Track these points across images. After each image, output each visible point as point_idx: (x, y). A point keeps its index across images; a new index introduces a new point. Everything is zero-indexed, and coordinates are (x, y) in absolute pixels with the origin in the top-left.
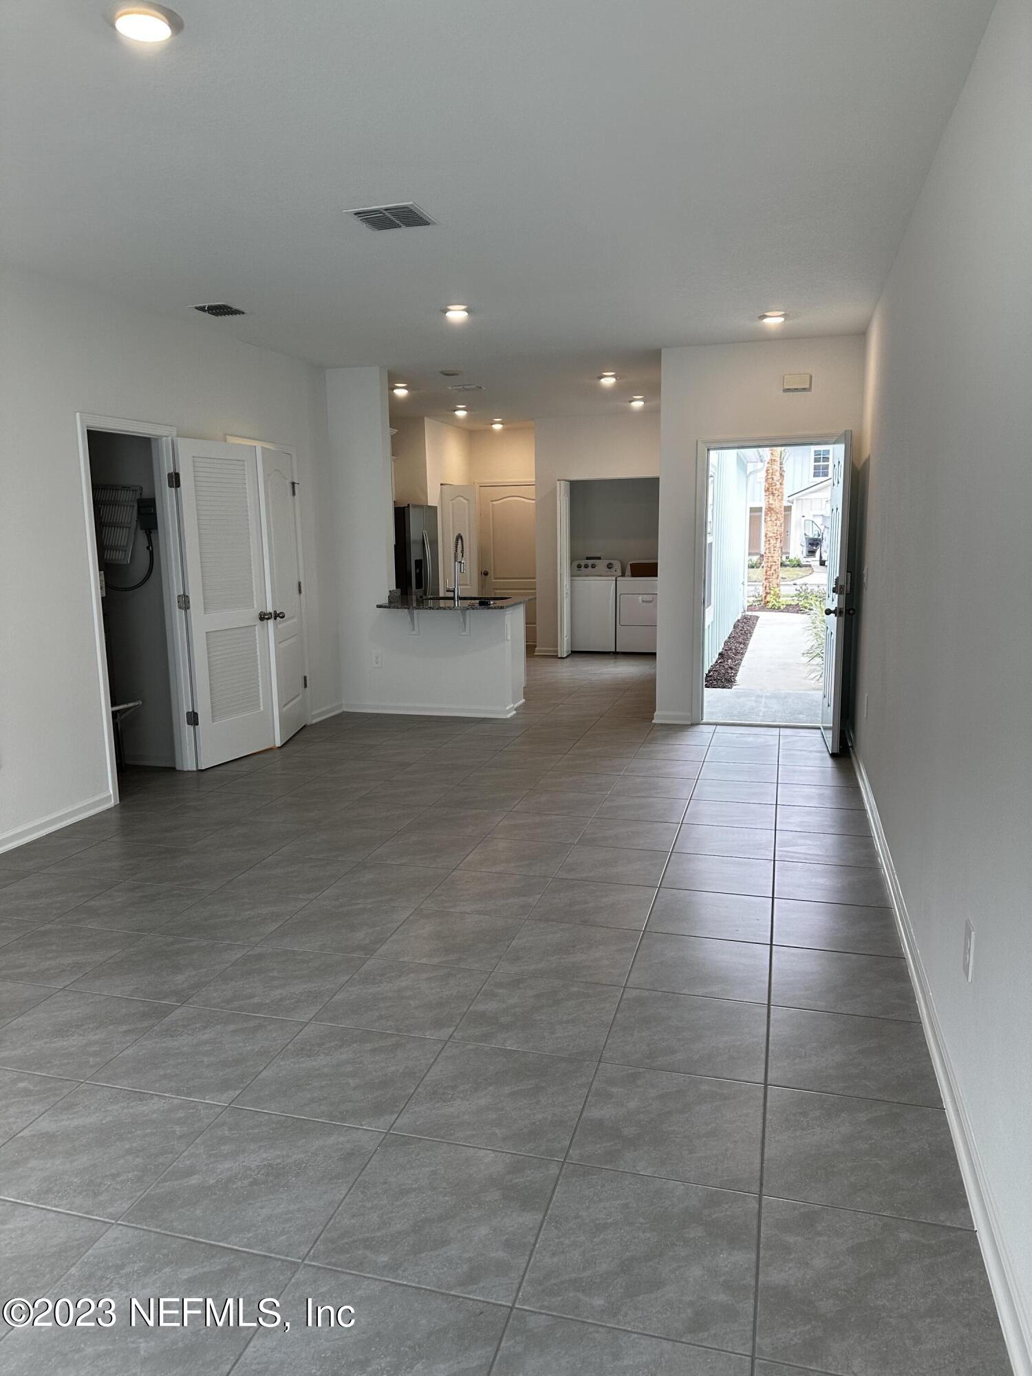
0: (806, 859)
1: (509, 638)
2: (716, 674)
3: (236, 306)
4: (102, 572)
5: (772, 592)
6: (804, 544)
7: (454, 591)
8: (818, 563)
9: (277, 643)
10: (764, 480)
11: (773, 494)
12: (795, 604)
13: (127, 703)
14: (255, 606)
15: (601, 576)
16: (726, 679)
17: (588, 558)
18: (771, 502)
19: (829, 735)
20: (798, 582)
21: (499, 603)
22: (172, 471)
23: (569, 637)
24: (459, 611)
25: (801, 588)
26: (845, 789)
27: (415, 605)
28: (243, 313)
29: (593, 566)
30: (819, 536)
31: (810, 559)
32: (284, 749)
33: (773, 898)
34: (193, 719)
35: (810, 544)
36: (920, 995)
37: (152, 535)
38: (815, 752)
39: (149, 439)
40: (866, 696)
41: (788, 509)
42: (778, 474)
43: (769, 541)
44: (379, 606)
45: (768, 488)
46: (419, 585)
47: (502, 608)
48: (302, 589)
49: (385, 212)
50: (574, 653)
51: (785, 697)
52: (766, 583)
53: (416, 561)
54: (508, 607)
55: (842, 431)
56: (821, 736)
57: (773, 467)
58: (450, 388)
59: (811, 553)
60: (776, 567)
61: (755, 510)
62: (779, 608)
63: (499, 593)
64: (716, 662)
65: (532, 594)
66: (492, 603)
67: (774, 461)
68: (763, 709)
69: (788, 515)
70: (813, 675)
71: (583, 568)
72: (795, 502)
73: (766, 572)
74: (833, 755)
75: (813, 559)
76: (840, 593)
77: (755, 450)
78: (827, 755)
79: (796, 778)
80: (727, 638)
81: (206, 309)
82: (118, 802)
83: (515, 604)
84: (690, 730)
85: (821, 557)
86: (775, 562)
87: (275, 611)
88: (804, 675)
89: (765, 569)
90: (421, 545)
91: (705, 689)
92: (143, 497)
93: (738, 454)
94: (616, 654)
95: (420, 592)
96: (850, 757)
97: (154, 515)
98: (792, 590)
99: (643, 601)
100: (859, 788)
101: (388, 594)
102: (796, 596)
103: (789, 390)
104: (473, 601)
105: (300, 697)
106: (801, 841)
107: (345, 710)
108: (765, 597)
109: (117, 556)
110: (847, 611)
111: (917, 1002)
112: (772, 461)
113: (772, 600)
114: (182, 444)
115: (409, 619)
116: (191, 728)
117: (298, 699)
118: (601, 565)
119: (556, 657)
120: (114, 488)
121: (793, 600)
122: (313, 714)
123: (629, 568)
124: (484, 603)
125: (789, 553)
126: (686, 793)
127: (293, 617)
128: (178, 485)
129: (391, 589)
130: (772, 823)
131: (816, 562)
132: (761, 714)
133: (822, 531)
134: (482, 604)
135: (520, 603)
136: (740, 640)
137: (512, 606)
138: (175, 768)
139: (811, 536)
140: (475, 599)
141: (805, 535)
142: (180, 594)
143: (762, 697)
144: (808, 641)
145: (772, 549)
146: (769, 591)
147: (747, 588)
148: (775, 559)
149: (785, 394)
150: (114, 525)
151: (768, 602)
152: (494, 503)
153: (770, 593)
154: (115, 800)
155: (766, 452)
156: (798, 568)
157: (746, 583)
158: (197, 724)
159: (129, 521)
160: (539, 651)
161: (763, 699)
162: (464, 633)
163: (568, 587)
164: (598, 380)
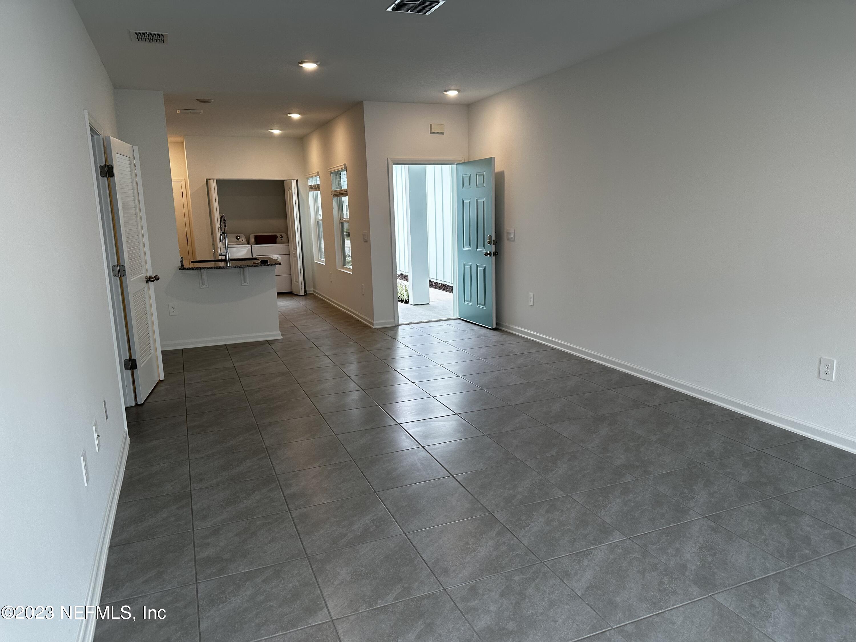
7: (226, 256)
14: (143, 272)
22: (104, 164)
32: (165, 382)
74: (493, 329)
76: (493, 244)
87: (154, 275)
115: (199, 277)
116: (129, 372)
118: (231, 237)
123: (252, 239)
142: (114, 265)
149: (431, 134)
158: (135, 368)
162: (245, 284)
164: (289, 115)
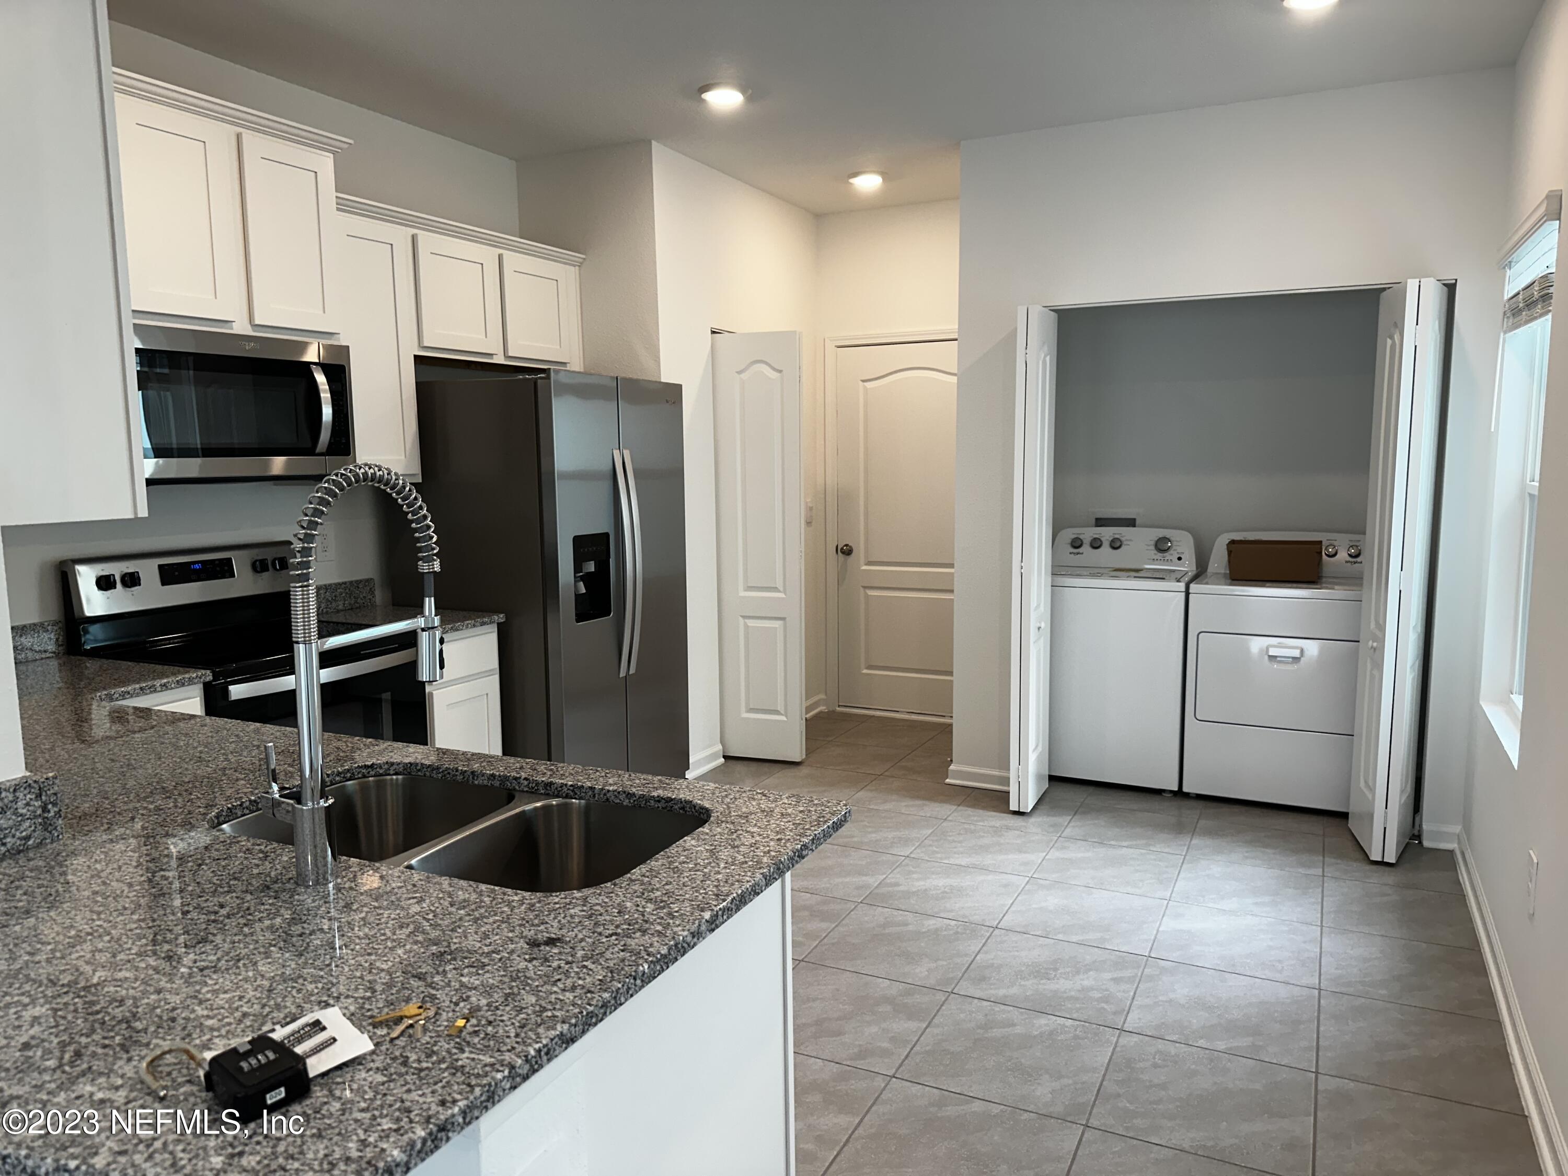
15: (1138, 575)
17: (1101, 522)
29: (1116, 545)
53: (580, 542)
71: (1086, 548)
94: (1180, 801)
99: (1266, 656)
118: (1138, 542)
119: (1004, 807)
123: (1217, 554)
152: (868, 386)
160: (960, 775)
163: (1041, 609)
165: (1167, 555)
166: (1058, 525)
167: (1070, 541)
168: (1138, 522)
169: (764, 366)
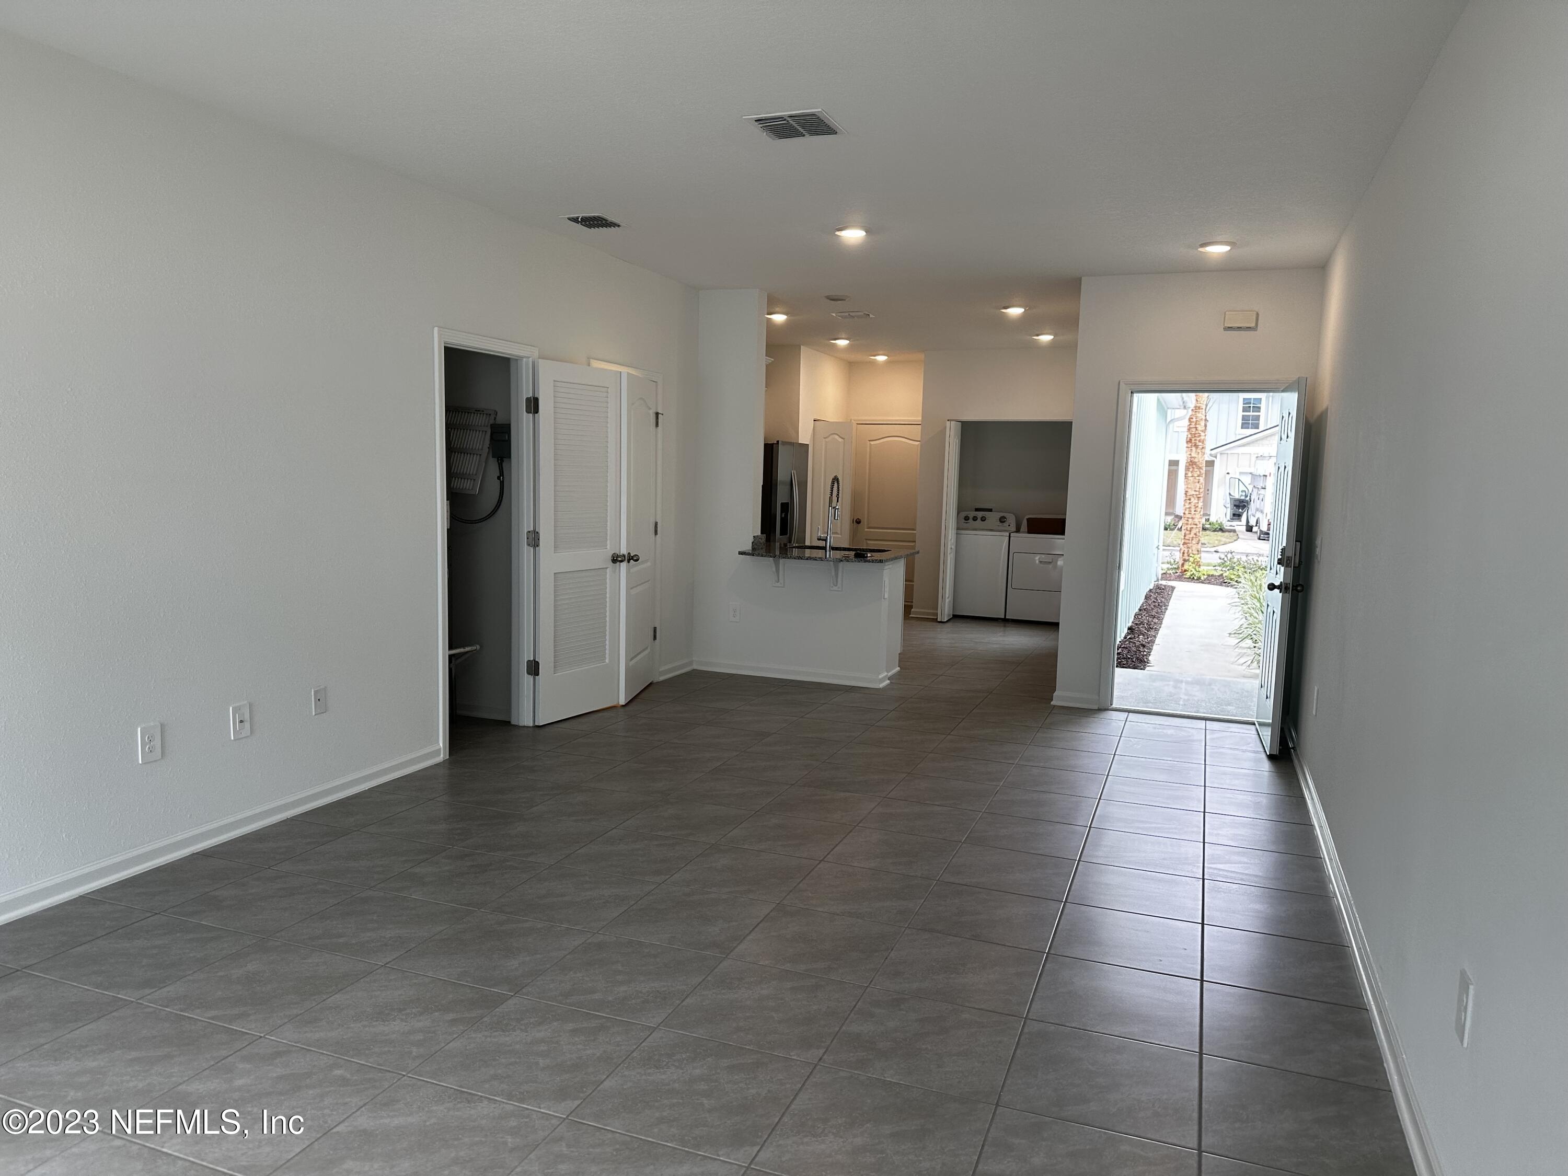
0: (1242, 880)
1: (886, 596)
2: (1125, 652)
3: (611, 218)
4: (448, 501)
5: (1191, 559)
6: (1229, 505)
7: (826, 540)
8: (1244, 528)
9: (629, 589)
10: (1186, 429)
11: (1196, 446)
12: (1217, 574)
13: (464, 647)
14: (608, 547)
15: (991, 530)
16: (1137, 658)
17: (977, 510)
18: (1193, 455)
19: (1267, 734)
20: (1220, 549)
21: (877, 556)
22: (531, 395)
23: (951, 598)
24: (832, 563)
25: (1226, 556)
26: (1287, 798)
27: (777, 553)
28: (619, 226)
29: (983, 519)
30: (1246, 496)
31: (1235, 523)
32: (627, 708)
33: (1203, 924)
34: (534, 668)
35: (1235, 506)
36: (1389, 1057)
37: (504, 464)
38: (1250, 751)
39: (509, 359)
40: (1316, 689)
41: (1210, 464)
42: (1203, 423)
43: (1190, 500)
44: (741, 553)
45: (1191, 440)
46: (783, 532)
47: (881, 561)
48: (658, 532)
49: (789, 119)
50: (956, 617)
51: (1210, 684)
52: (1183, 548)
53: (782, 504)
54: (887, 561)
55: (1294, 377)
56: (1256, 733)
57: (1198, 415)
58: (834, 315)
59: (1237, 516)
60: (1197, 530)
61: (1174, 463)
62: (1199, 578)
63: (873, 544)
64: (1125, 638)
65: (913, 547)
66: (869, 555)
67: (1199, 408)
68: (1183, 697)
69: (1209, 471)
70: (1242, 660)
71: (971, 521)
72: (1218, 456)
73: (1185, 536)
74: (1271, 757)
75: (1239, 523)
76: (1287, 566)
77: (1178, 394)
78: (1264, 756)
79: (1228, 781)
80: (1137, 610)
81: (580, 220)
82: (448, 757)
83: (896, 558)
84: (1096, 716)
85: (1248, 522)
86: (1196, 525)
87: (629, 553)
88: (1233, 659)
89: (1183, 532)
90: (788, 487)
91: (1116, 669)
92: (497, 423)
93: (1158, 399)
94: (1005, 622)
95: (784, 539)
96: (1291, 761)
97: (508, 442)
98: (1215, 559)
99: (1041, 562)
100: (1304, 798)
101: (751, 540)
102: (1220, 566)
103: (1230, 328)
104: (847, 553)
105: (649, 650)
106: (1236, 858)
107: (695, 667)
108: (1183, 565)
109: (465, 485)
110: (1295, 588)
111: (1385, 1065)
112: (1197, 408)
113: (1191, 568)
114: (545, 367)
115: (774, 569)
116: (531, 678)
117: (646, 652)
118: (993, 517)
119: (935, 620)
120: (467, 411)
121: (1215, 570)
122: (661, 670)
123: (1025, 523)
124: (860, 555)
125: (1209, 515)
126: (1094, 791)
127: (646, 561)
128: (536, 411)
129: (756, 535)
130: (1199, 833)
131: (1240, 526)
132: (1181, 703)
133: (1250, 491)
134: (857, 556)
135: (901, 557)
136: (1154, 613)
137: (892, 559)
138: (509, 722)
139: (1237, 497)
140: (849, 549)
141: (1230, 494)
142: (530, 530)
143: (1182, 682)
144: (1235, 620)
145: (1193, 510)
146: (1187, 558)
147: (1161, 553)
148: (1196, 521)
149: (1225, 332)
150: (463, 451)
151: (1185, 571)
152: (872, 443)
153: (1188, 560)
154: (444, 754)
155: (1191, 398)
156: (1220, 533)
157: (1161, 547)
158: (538, 675)
159: (480, 447)
160: (916, 613)
161: (1184, 684)
162: (835, 588)
163: (953, 541)
164: (1003, 311)
165: (1005, 524)
166: (959, 510)
167: (964, 517)
168: (993, 510)
169: (835, 435)
